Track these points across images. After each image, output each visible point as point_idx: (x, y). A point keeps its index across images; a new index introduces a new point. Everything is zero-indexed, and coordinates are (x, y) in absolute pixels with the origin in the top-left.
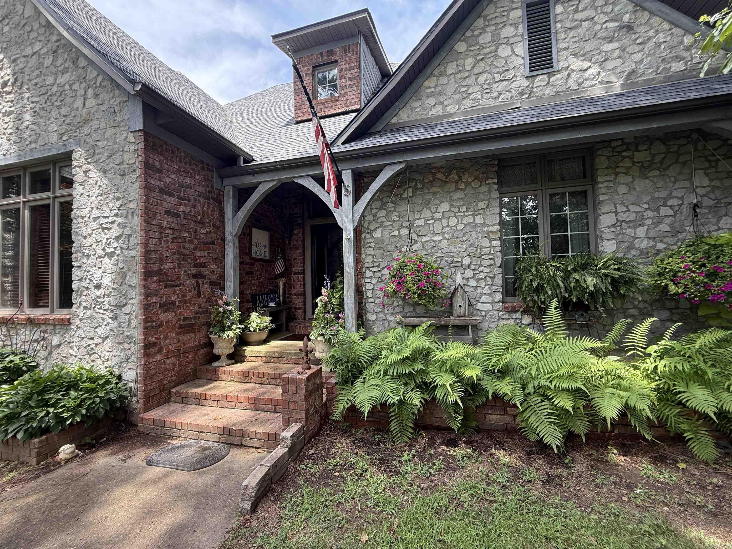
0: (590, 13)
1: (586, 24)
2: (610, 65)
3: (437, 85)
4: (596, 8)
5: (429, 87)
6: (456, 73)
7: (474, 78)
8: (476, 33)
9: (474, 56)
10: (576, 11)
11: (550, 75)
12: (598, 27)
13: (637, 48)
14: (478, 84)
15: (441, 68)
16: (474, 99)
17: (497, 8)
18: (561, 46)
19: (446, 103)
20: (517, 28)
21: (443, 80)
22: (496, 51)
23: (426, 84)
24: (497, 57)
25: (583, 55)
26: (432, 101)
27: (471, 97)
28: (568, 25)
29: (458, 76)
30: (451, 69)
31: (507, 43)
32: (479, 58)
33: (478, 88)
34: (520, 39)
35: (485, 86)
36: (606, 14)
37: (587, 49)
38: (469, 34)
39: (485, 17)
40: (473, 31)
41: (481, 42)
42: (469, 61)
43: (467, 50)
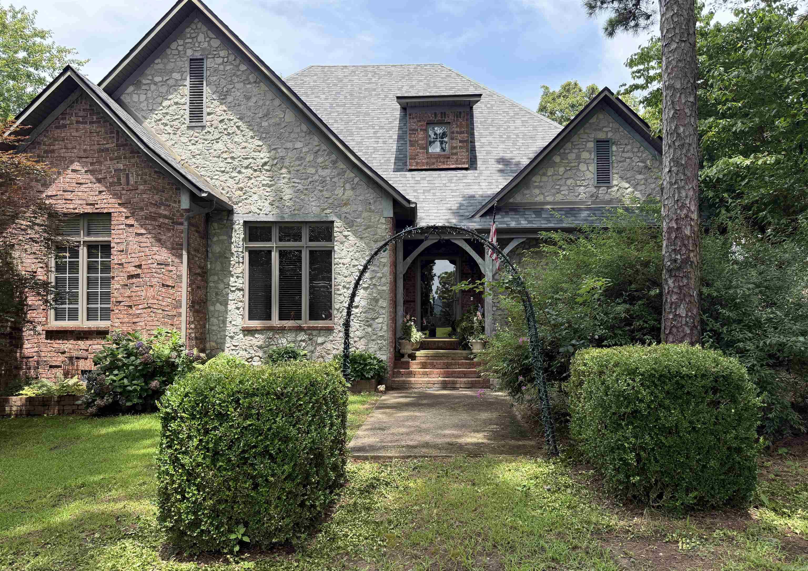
0: (630, 155)
1: (628, 160)
2: (640, 188)
3: (541, 181)
4: (633, 152)
5: (536, 182)
6: (553, 175)
7: (564, 180)
8: (567, 151)
9: (565, 167)
10: (623, 152)
11: (608, 188)
12: (634, 164)
13: (653, 181)
14: (566, 185)
15: (544, 170)
16: (564, 195)
17: (580, 138)
18: (614, 171)
19: (546, 194)
20: (590, 154)
21: (545, 179)
22: (578, 166)
23: (534, 179)
24: (578, 170)
25: (626, 179)
26: (537, 191)
27: (562, 193)
28: (619, 159)
29: (554, 177)
30: (550, 172)
31: (585, 162)
32: (568, 168)
33: (566, 188)
34: (592, 161)
35: (571, 188)
36: (638, 157)
37: (628, 176)
38: (562, 151)
39: (572, 142)
40: (565, 150)
41: (569, 158)
42: (562, 170)
43: (560, 162)
